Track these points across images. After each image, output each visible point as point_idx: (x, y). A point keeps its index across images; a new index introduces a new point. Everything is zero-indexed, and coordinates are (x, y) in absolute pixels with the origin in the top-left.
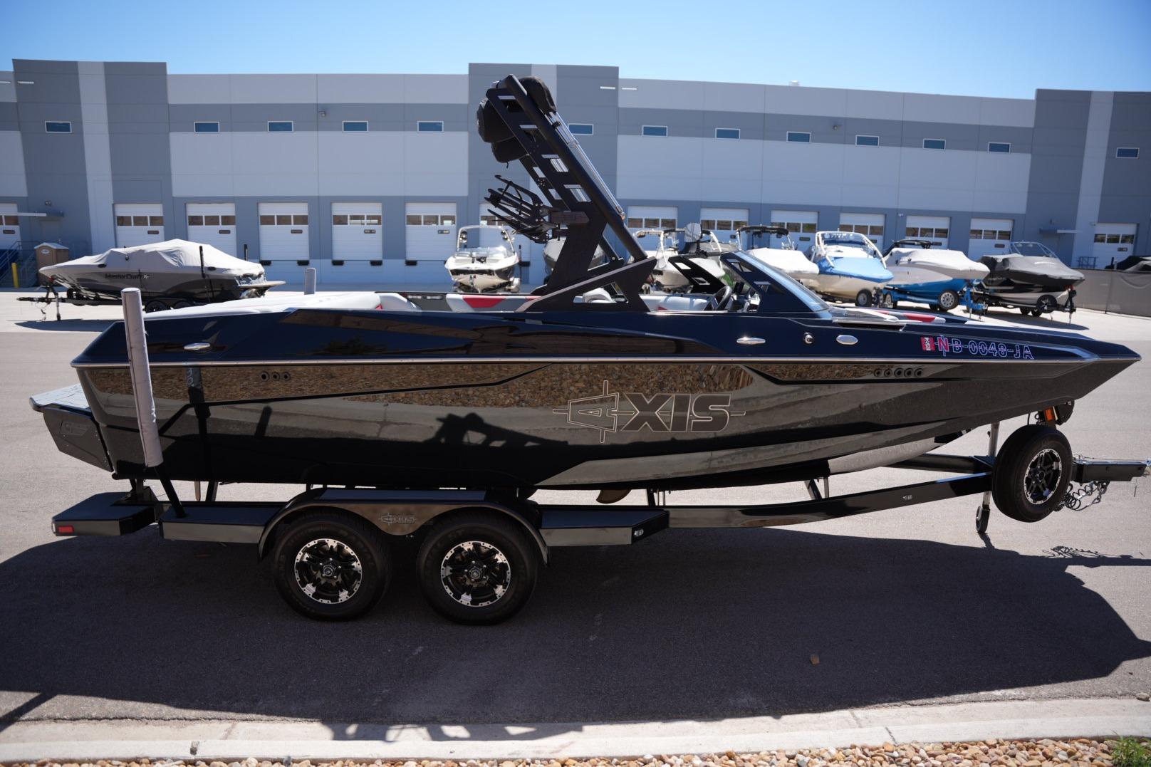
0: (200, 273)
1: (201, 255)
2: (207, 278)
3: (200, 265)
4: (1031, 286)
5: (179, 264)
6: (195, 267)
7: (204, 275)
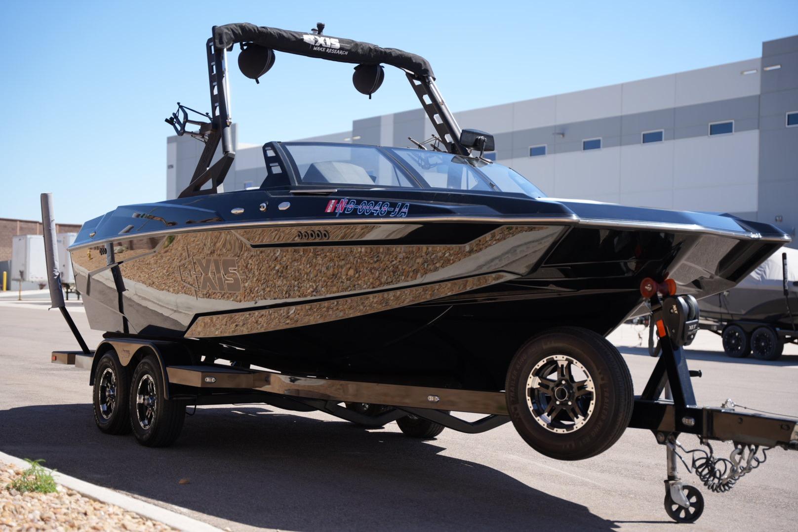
0: (782, 289)
1: (784, 265)
2: (789, 296)
3: (781, 278)
5: (762, 277)
6: (778, 281)
7: (786, 292)
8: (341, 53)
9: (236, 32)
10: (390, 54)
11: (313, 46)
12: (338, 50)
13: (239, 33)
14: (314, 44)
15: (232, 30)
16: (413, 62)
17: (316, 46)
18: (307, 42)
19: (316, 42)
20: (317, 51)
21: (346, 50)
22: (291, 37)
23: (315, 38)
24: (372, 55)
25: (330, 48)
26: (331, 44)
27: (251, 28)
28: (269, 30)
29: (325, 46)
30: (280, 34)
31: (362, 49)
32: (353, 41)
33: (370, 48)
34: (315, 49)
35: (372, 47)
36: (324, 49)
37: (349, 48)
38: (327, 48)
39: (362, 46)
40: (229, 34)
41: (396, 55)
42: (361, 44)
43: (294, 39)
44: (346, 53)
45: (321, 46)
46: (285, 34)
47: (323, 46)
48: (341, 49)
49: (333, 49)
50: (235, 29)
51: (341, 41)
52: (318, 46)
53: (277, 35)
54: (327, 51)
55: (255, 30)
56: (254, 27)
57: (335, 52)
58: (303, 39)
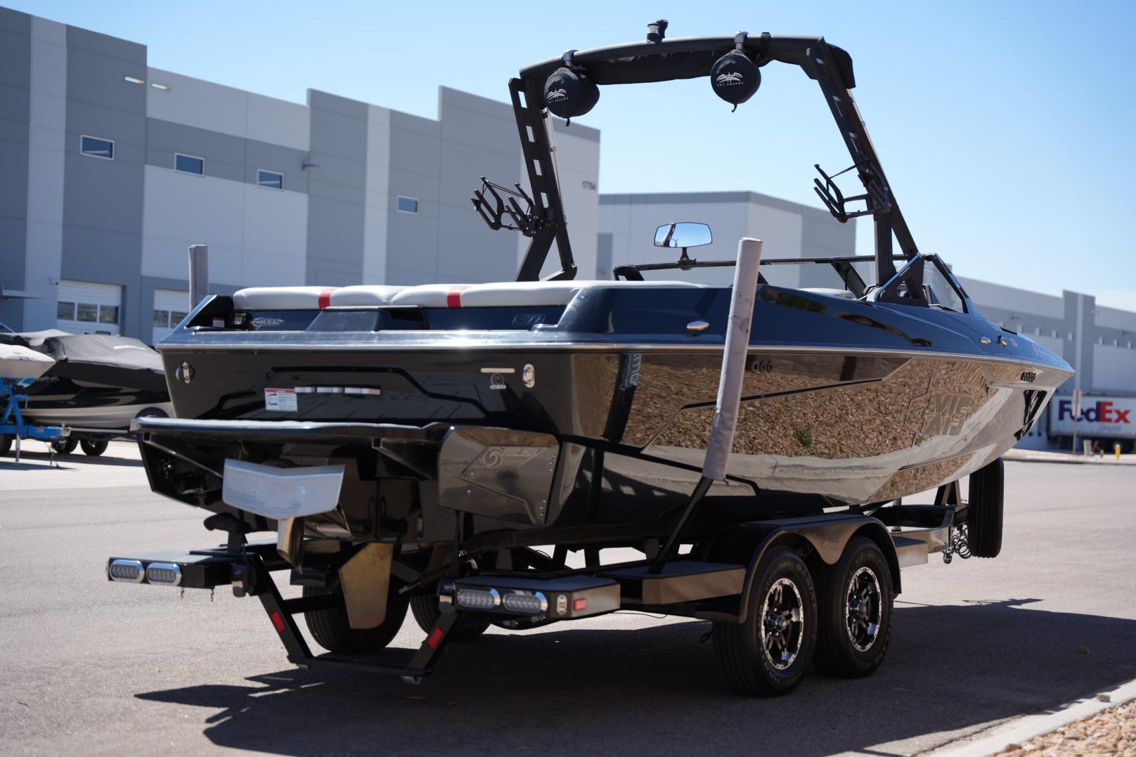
4: (115, 392)
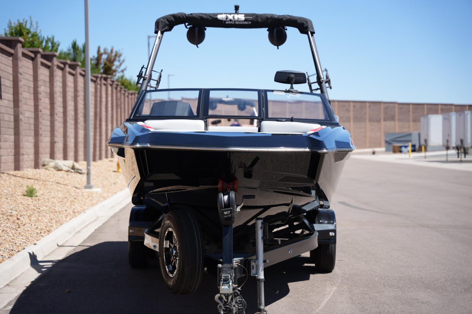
8: (246, 23)
9: (169, 19)
10: (282, 19)
11: (225, 21)
12: (243, 21)
13: (172, 20)
14: (225, 20)
15: (167, 19)
16: (298, 23)
17: (227, 21)
18: (220, 19)
19: (227, 18)
20: (229, 24)
21: (250, 21)
22: (209, 17)
23: (227, 16)
24: (269, 22)
25: (237, 21)
26: (238, 18)
27: (179, 16)
28: (194, 15)
29: (234, 20)
30: (201, 17)
31: (261, 19)
32: (255, 14)
33: (267, 17)
34: (227, 23)
35: (268, 16)
36: (233, 22)
37: (251, 19)
38: (235, 21)
39: (261, 17)
40: (164, 22)
41: (286, 19)
42: (261, 15)
43: (211, 19)
44: (250, 23)
45: (231, 20)
46: (204, 16)
47: (232, 20)
48: (246, 20)
49: (239, 21)
50: (170, 18)
51: (246, 15)
52: (229, 21)
53: (199, 17)
54: (236, 23)
55: (183, 17)
56: (182, 14)
57: (242, 23)
58: (217, 18)
